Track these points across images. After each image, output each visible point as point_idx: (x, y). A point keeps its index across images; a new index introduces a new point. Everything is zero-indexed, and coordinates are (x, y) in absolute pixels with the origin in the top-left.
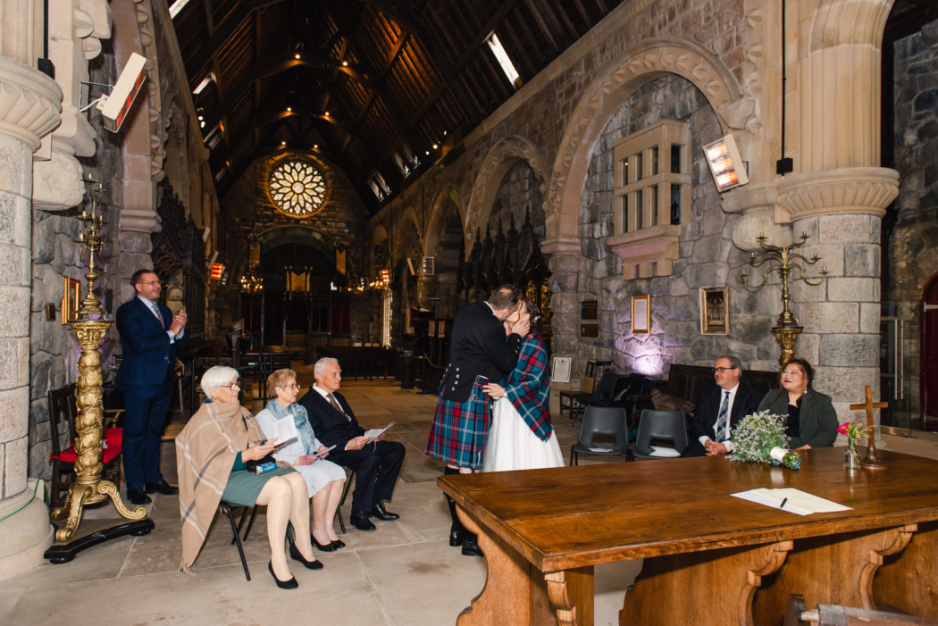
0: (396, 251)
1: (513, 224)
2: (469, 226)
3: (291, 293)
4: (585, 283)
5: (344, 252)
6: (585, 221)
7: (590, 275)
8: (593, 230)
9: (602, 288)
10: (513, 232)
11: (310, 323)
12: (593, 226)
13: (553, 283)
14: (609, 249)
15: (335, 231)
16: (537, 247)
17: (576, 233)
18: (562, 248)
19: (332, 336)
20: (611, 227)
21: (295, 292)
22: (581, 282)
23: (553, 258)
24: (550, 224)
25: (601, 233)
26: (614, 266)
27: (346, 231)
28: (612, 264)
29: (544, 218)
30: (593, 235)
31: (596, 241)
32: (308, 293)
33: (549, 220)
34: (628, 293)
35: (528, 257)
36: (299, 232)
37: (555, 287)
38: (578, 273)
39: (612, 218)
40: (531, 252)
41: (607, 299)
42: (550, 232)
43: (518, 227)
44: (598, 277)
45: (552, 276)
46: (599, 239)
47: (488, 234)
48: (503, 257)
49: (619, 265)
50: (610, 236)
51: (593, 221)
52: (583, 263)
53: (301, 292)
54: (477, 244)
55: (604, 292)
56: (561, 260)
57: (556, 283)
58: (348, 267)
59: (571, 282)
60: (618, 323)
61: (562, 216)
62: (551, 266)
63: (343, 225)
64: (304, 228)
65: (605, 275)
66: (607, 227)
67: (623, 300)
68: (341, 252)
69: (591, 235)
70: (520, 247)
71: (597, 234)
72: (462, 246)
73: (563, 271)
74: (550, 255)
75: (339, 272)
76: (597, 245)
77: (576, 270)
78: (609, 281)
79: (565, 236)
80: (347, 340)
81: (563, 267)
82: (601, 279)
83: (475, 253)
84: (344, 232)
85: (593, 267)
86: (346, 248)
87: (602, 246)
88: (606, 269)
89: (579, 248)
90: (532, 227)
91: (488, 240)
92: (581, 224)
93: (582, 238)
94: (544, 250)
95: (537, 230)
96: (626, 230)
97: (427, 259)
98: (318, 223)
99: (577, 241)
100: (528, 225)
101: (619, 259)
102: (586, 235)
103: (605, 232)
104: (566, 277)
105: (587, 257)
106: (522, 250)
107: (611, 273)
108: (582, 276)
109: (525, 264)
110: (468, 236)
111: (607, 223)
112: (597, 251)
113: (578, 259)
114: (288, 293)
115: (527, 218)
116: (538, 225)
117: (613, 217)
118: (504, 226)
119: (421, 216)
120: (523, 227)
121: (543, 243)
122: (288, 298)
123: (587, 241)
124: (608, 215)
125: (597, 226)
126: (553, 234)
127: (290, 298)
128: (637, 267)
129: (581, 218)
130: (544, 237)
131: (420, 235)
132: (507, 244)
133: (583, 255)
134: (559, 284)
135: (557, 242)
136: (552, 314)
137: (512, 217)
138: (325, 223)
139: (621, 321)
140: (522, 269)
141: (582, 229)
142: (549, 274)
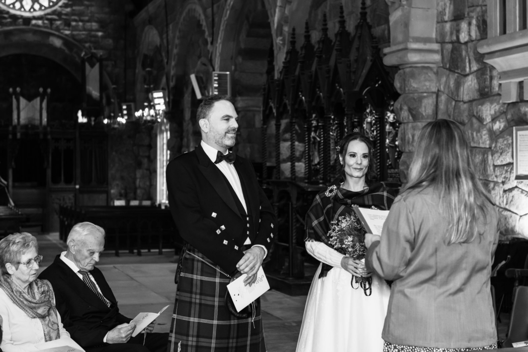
0: (173, 63)
1: (342, 23)
2: (280, 26)
3: (19, 128)
4: (447, 109)
5: (97, 66)
6: (446, 18)
7: (454, 96)
8: (458, 31)
9: (471, 115)
10: (343, 33)
11: (49, 172)
12: (458, 25)
13: (401, 109)
14: (480, 58)
15: (83, 34)
16: (378, 57)
17: (434, 36)
18: (413, 58)
19: (82, 192)
20: (483, 26)
21: (26, 127)
22: (442, 106)
23: (401, 71)
24: (396, 22)
25: (470, 35)
26: (488, 83)
27: (100, 34)
28: (485, 80)
29: (388, 14)
30: (458, 37)
31: (463, 47)
32: (45, 128)
33: (395, 16)
34: (508, 121)
35: (365, 71)
36: (30, 37)
37: (405, 114)
38: (438, 94)
39: (484, 13)
40: (369, 64)
41: (478, 131)
42: (397, 34)
43: (351, 27)
44: (466, 98)
45: (400, 99)
46: (466, 43)
47: (308, 37)
48: (328, 72)
49: (495, 83)
50: (482, 39)
51: (458, 17)
52: (444, 79)
53: (34, 127)
54: (292, 53)
55: (475, 120)
56: (413, 76)
57: (405, 108)
58: (103, 88)
59: (427, 108)
60: (495, 166)
61: (413, 11)
62: (397, 84)
63: (95, 25)
64: (37, 31)
65: (476, 95)
66: (478, 26)
67: (502, 132)
68: (92, 66)
69: (454, 38)
70: (353, 56)
71: (464, 37)
72: (270, 55)
73: (416, 91)
74: (396, 68)
75: (90, 96)
76: (464, 53)
77: (434, 89)
78: (482, 104)
79: (417, 40)
80: (104, 196)
81: (415, 85)
82: (471, 101)
83: (288, 66)
84: (96, 36)
85: (458, 85)
86: (100, 60)
87: (471, 54)
88: (477, 86)
89: (437, 57)
90: (370, 27)
91: (308, 45)
92: (441, 21)
93: (442, 43)
94: (389, 61)
95: (377, 31)
96: (504, 31)
97: (219, 76)
98: (58, 23)
99: (436, 46)
100: (363, 25)
101: (495, 73)
102: (448, 39)
103: (474, 34)
104: (420, 99)
105: (450, 70)
106: (356, 61)
107: (485, 94)
108: (443, 98)
109: (360, 82)
110: (278, 41)
111: (478, 21)
112: (463, 61)
113: (437, 73)
114: (15, 127)
115: (364, 15)
116: (379, 25)
117: (486, 11)
118: (330, 25)
119: (209, 11)
120: (357, 27)
121: (386, 50)
122: (15, 135)
123: (449, 46)
124: (479, 9)
125: (464, 25)
126: (400, 37)
127: (19, 135)
128: (521, 84)
129: (441, 14)
130: (387, 41)
131: (209, 40)
132: (334, 53)
133: (444, 67)
134: (410, 110)
135: (406, 49)
136: (400, 153)
137: (342, 12)
138: (67, 24)
139: (498, 163)
140: (357, 89)
141: (443, 28)
142: (396, 96)
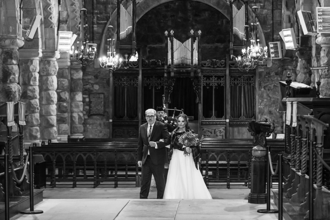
3: (173, 67)
19: (231, 125)
32: (196, 66)
53: (187, 66)
75: (236, 37)
97: (323, 11)
114: (169, 67)
